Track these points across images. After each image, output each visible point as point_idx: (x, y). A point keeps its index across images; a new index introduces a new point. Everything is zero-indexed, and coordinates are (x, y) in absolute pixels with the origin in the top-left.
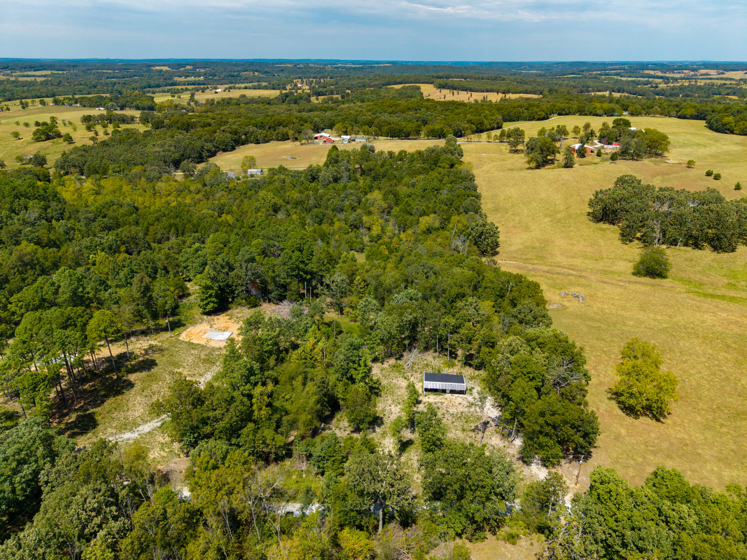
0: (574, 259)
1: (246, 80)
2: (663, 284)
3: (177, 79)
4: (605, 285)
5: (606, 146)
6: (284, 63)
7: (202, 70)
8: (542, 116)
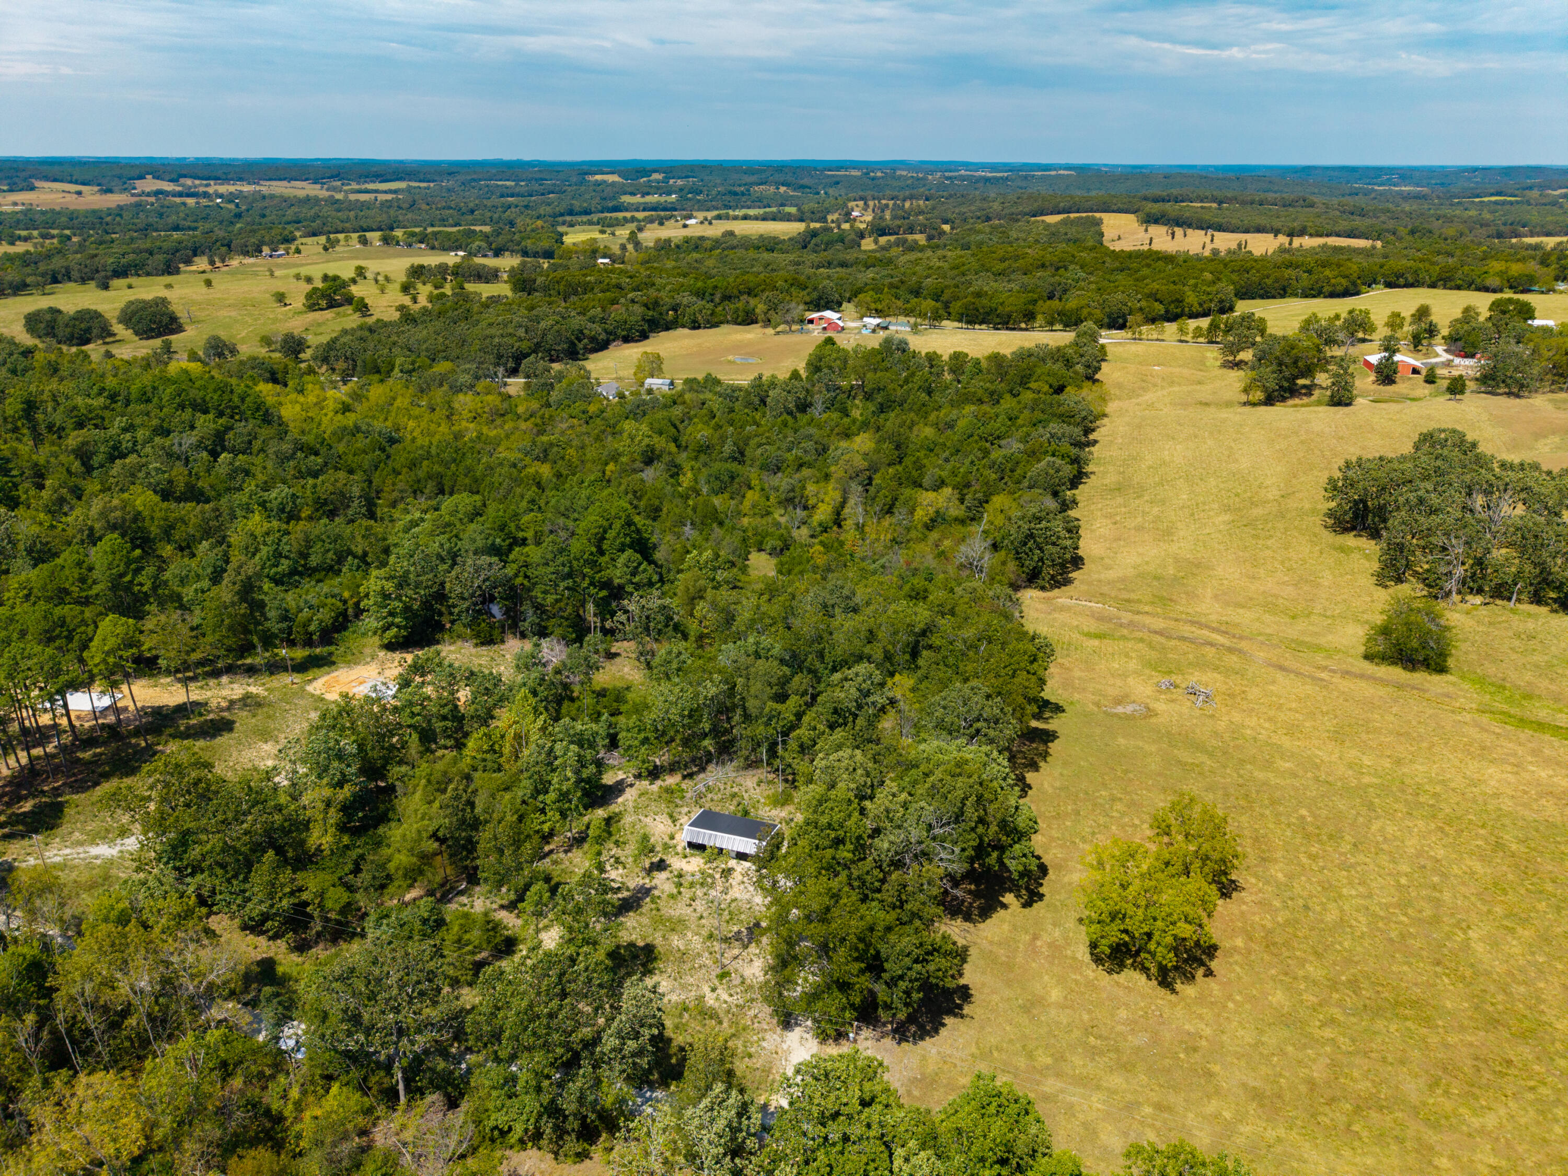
0: (1241, 611)
1: (760, 202)
2: (1427, 685)
3: (627, 199)
4: (1279, 676)
5: (1457, 361)
6: (846, 169)
7: (680, 182)
8: (1339, 289)
